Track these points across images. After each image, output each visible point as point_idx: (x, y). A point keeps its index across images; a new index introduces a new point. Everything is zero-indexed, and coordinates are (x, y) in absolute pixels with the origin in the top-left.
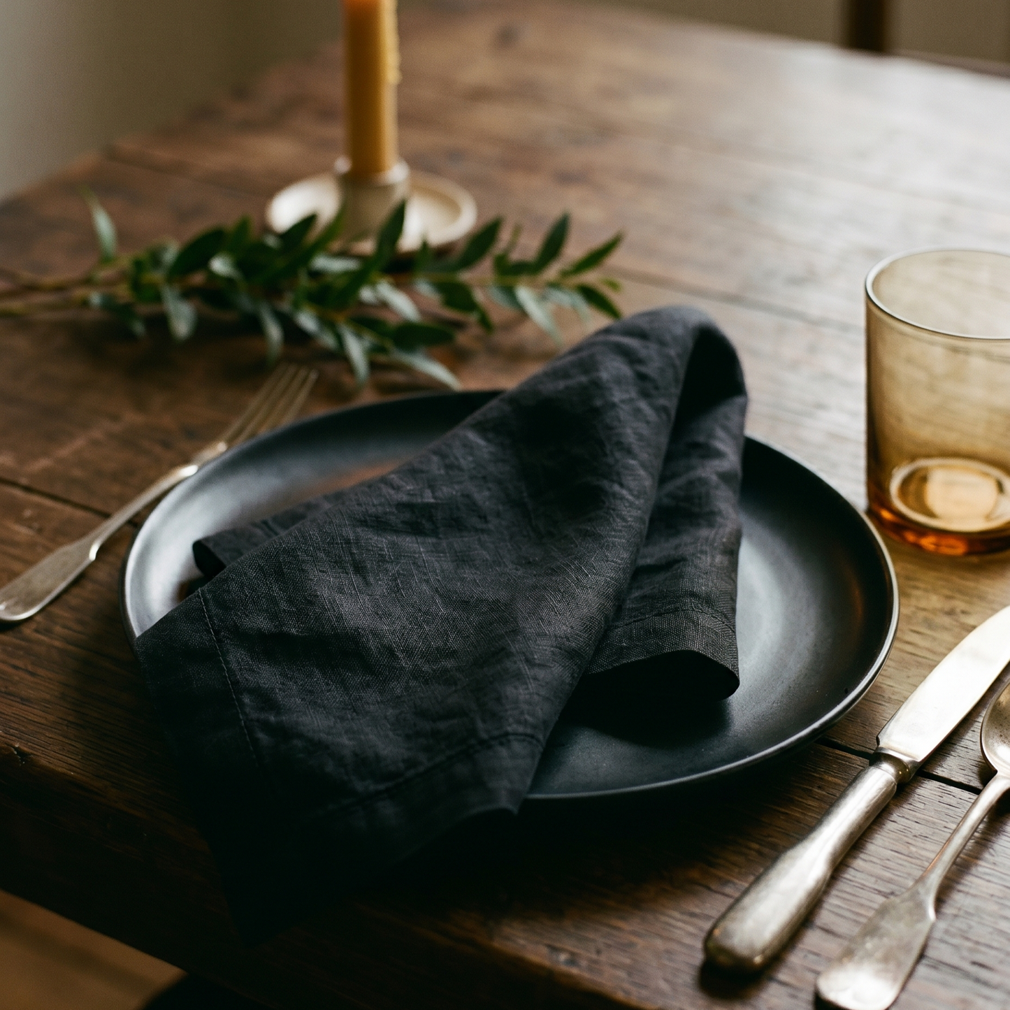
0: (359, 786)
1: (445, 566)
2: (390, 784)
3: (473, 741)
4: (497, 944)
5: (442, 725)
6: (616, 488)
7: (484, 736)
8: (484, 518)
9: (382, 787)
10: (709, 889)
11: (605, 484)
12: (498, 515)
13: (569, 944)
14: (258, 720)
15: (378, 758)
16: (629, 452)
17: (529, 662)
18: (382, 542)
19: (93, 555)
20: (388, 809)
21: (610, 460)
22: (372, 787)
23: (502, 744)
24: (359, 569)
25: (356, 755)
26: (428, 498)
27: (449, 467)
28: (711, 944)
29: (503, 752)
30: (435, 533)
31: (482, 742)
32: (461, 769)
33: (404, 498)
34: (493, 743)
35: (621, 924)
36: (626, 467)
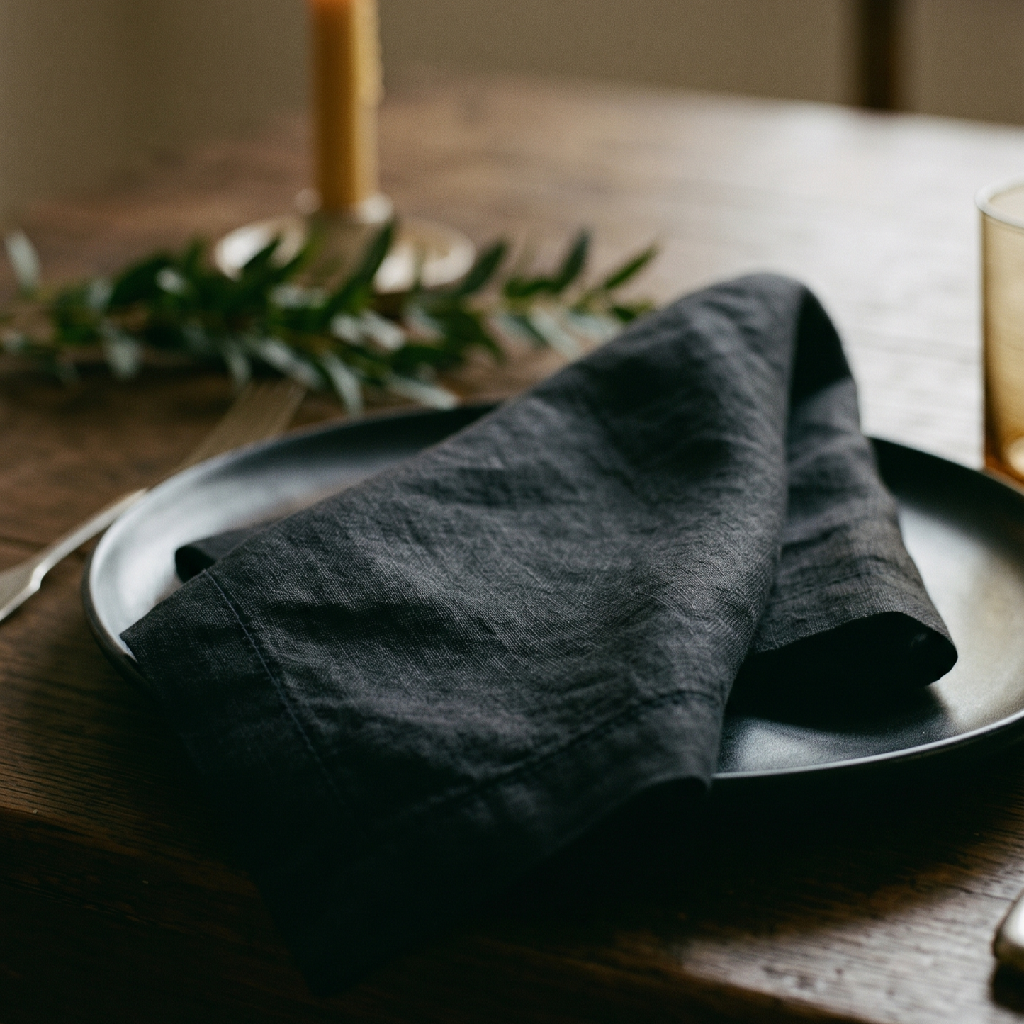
0: (475, 772)
1: (533, 539)
2: (519, 764)
3: (634, 702)
4: (691, 969)
5: (578, 693)
6: (743, 441)
7: (650, 694)
8: (571, 488)
9: (508, 769)
10: (968, 892)
11: (730, 438)
12: (590, 487)
13: (797, 965)
14: (312, 707)
15: (495, 737)
16: (750, 404)
17: (687, 612)
18: (447, 511)
19: (35, 584)
20: (521, 796)
21: (731, 413)
22: (494, 771)
23: (676, 703)
24: (420, 539)
25: (461, 735)
26: (497, 464)
27: (516, 435)
28: (1002, 948)
29: (679, 710)
30: (511, 504)
31: (648, 703)
32: (625, 735)
33: (466, 464)
34: (663, 701)
35: (862, 939)
36: (752, 420)
